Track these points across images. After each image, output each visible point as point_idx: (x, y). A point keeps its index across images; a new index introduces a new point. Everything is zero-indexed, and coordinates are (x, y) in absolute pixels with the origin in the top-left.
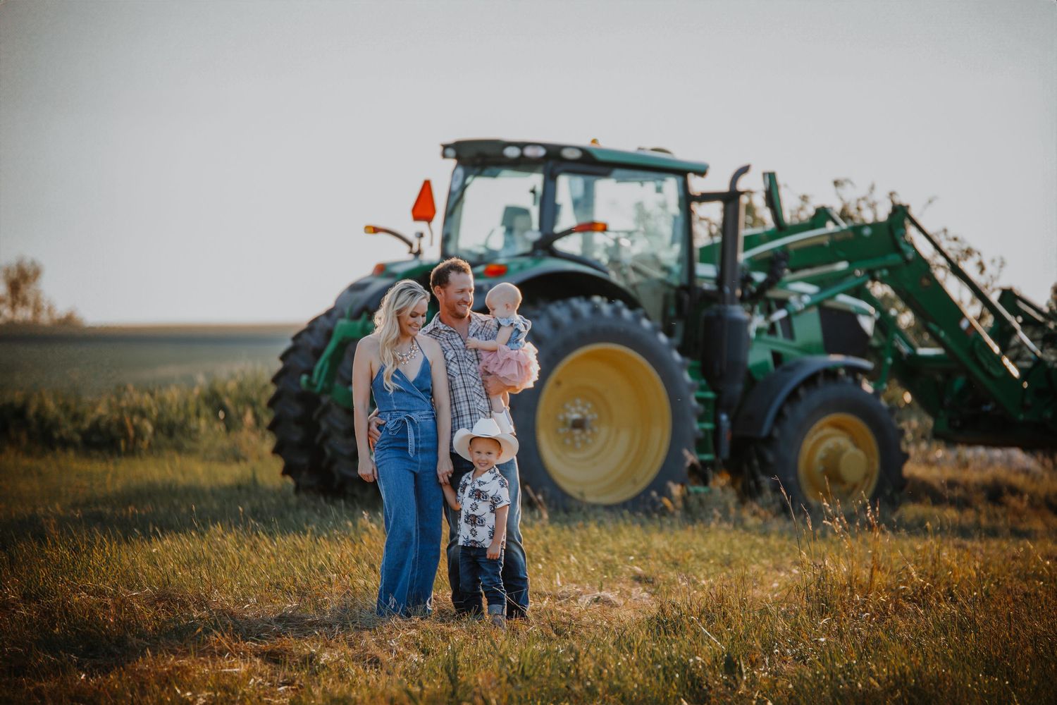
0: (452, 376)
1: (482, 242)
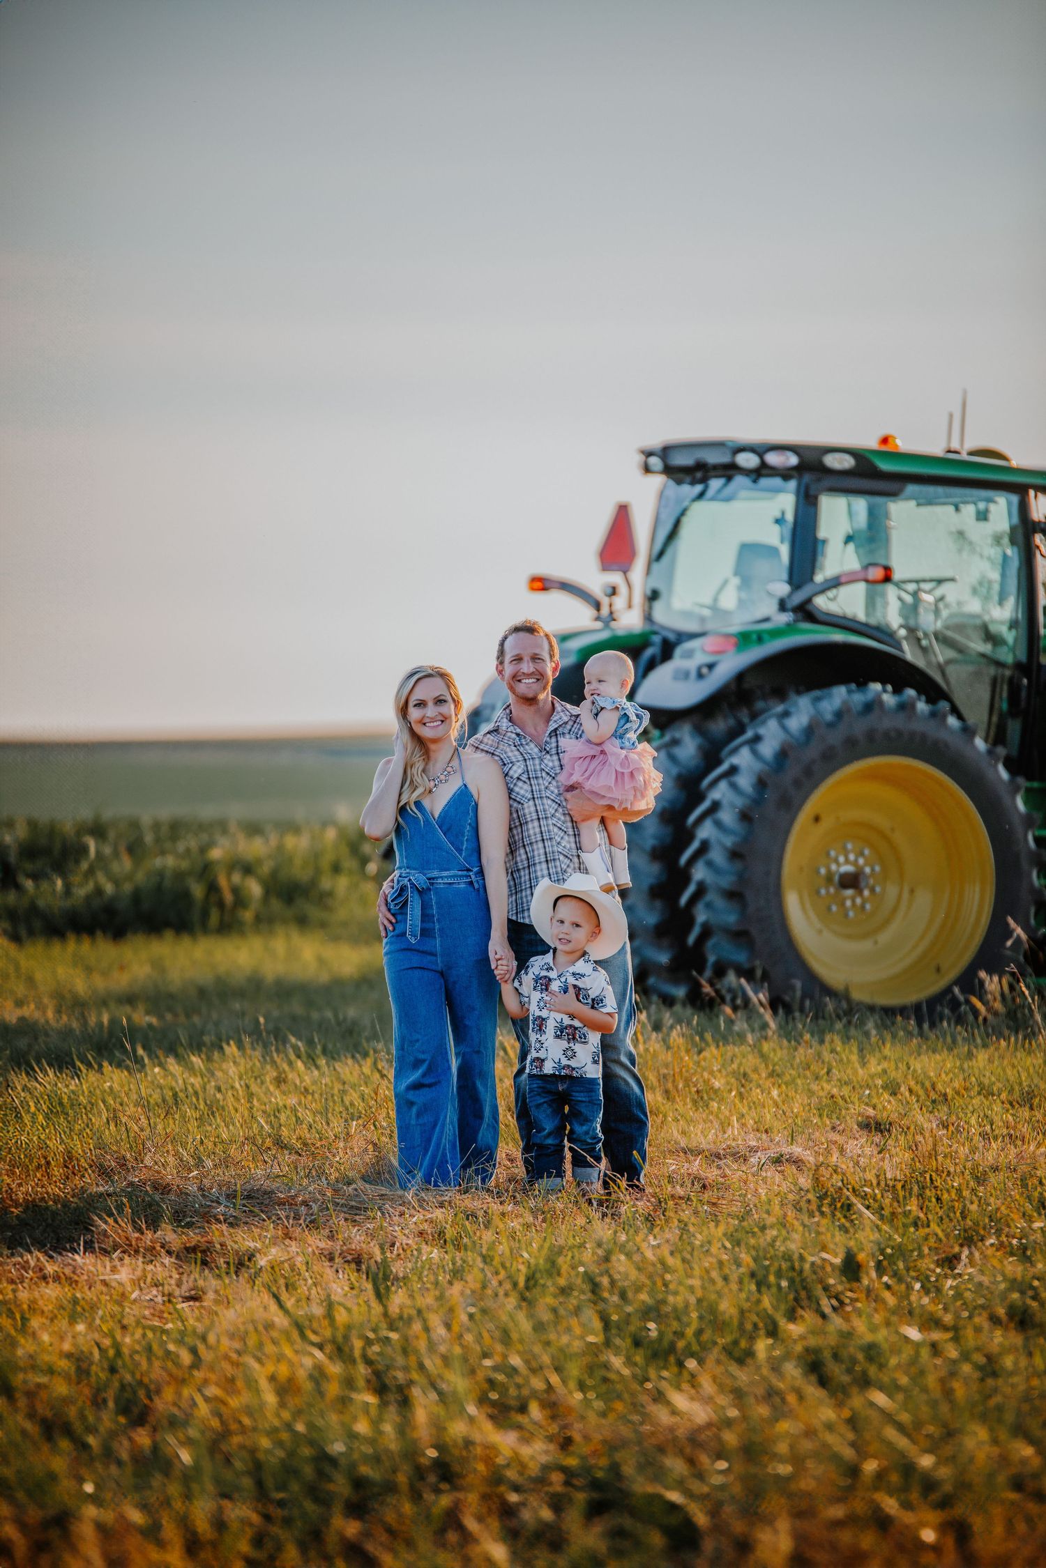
0: (519, 803)
1: (708, 600)
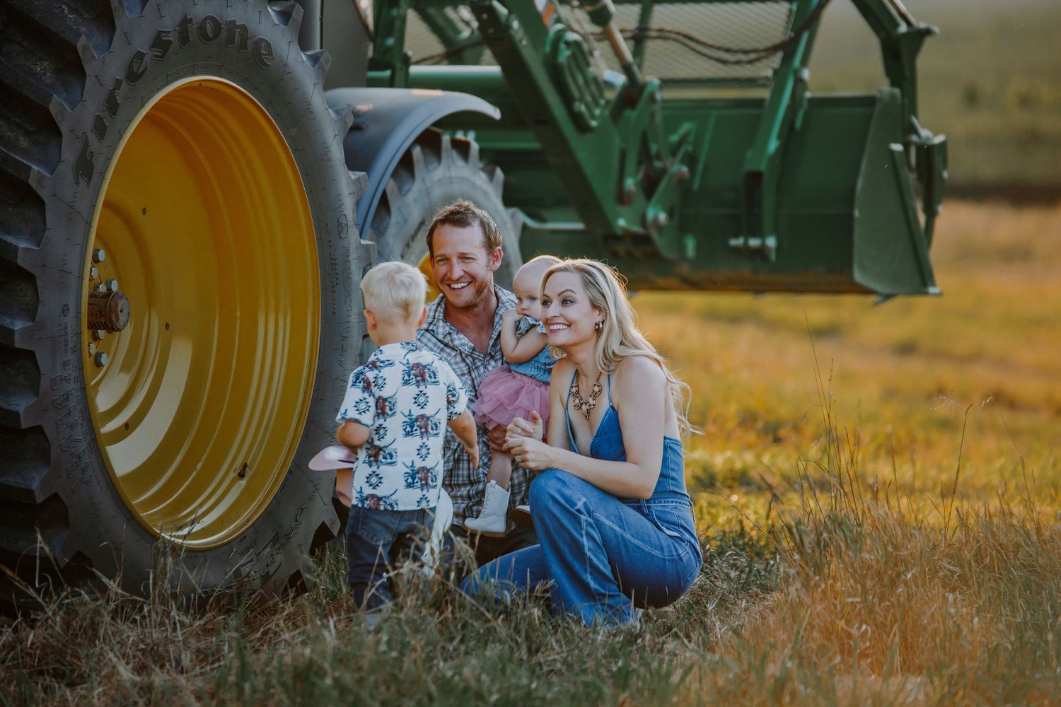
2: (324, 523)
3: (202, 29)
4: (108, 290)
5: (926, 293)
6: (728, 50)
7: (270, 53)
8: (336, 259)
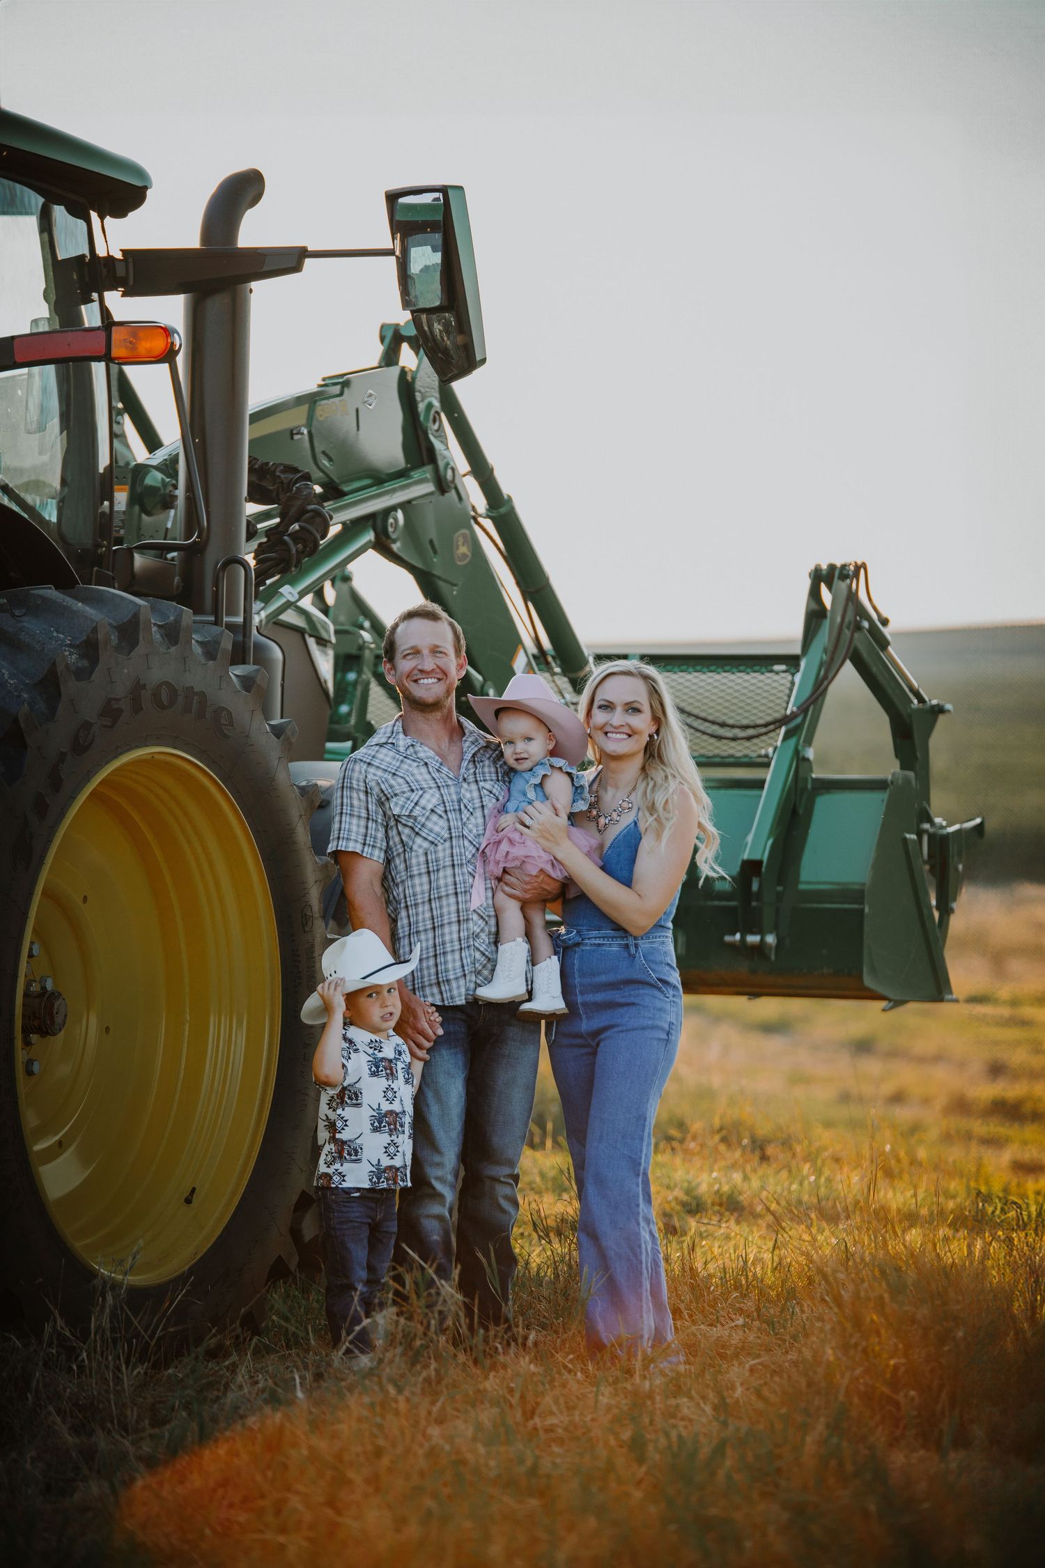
2: (280, 1256)
3: (156, 695)
4: (42, 988)
5: (942, 1000)
6: (723, 725)
7: (231, 724)
8: (298, 956)
